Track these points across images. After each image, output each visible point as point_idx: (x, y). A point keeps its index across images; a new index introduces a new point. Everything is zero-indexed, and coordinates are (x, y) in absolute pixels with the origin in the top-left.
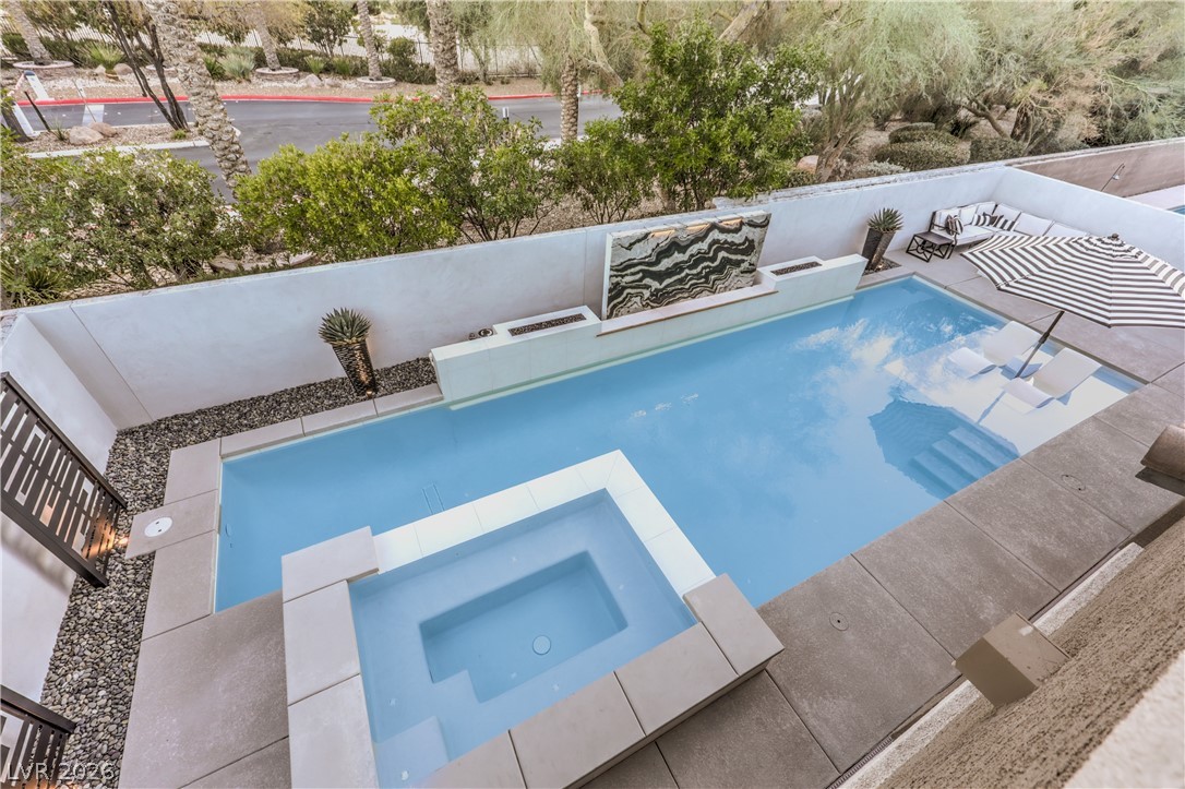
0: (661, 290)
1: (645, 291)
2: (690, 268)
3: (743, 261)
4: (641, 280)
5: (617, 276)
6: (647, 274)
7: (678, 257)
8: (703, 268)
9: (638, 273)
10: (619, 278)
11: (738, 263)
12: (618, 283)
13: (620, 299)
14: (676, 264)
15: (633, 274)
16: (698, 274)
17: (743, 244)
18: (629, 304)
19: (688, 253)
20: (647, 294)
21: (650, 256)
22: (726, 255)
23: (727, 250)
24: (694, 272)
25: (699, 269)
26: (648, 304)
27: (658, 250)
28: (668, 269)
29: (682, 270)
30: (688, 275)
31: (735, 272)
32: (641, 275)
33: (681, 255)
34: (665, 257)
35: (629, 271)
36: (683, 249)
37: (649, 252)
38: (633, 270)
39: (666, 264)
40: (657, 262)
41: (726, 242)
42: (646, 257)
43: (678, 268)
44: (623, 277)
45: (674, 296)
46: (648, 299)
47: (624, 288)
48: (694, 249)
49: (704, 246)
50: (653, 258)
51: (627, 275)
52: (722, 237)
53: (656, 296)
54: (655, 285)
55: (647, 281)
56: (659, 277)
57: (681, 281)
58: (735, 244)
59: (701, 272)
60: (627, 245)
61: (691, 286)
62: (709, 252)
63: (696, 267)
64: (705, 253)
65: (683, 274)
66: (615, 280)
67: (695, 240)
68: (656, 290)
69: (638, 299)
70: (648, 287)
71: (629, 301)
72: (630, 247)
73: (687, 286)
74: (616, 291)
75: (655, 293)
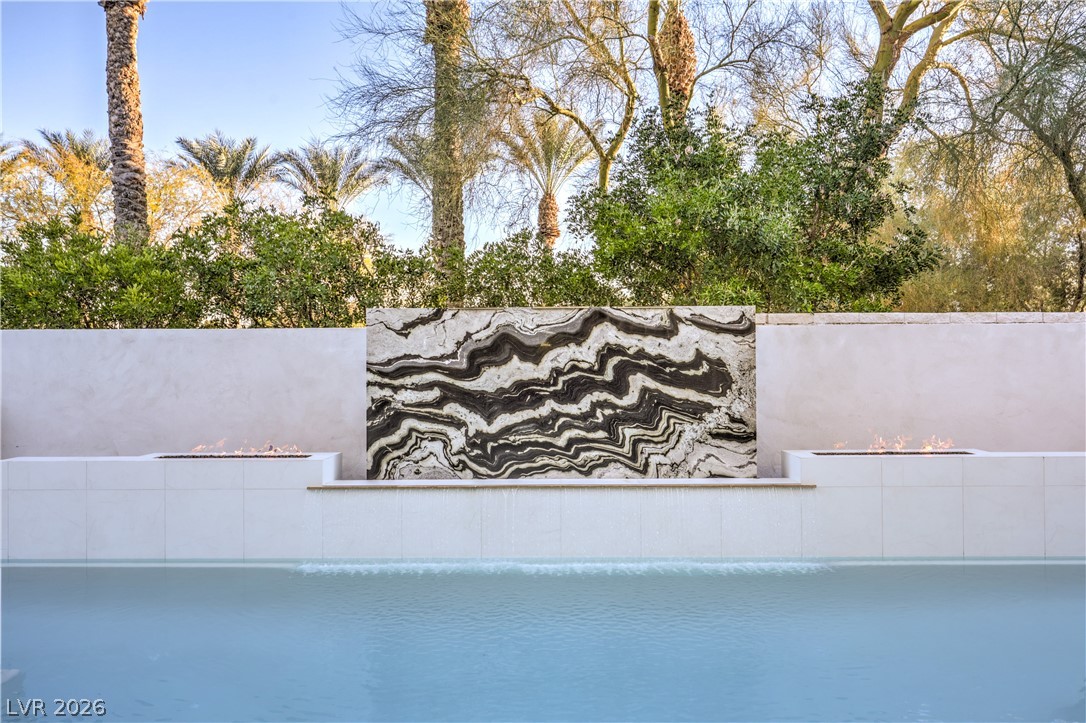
0: (495, 437)
1: (451, 432)
2: (562, 397)
3: (709, 408)
4: (439, 403)
5: (382, 386)
6: (450, 394)
7: (517, 370)
8: (595, 405)
9: (430, 386)
10: (387, 392)
11: (697, 411)
12: (385, 403)
13: (395, 438)
14: (520, 385)
15: (417, 388)
16: (584, 417)
17: (695, 364)
18: (417, 455)
19: (547, 364)
20: (458, 440)
21: (454, 355)
22: (652, 384)
23: (653, 373)
24: (572, 409)
25: (585, 404)
26: (465, 466)
27: (471, 346)
28: (501, 391)
29: (538, 401)
30: (556, 415)
31: (691, 430)
32: (436, 393)
33: (529, 366)
34: (491, 364)
35: (408, 381)
36: (533, 354)
37: (450, 348)
38: (416, 379)
39: (492, 380)
40: (473, 371)
41: (641, 354)
42: (442, 357)
43: (523, 395)
44: (395, 389)
45: (530, 457)
46: (462, 452)
47: (399, 416)
49: (586, 353)
50: (462, 363)
51: (403, 387)
52: (631, 342)
53: (483, 447)
54: (476, 422)
55: (452, 409)
56: (482, 404)
57: (541, 424)
58: (672, 364)
59: (591, 414)
60: (398, 326)
61: (571, 442)
62: (601, 371)
63: (575, 400)
64: (590, 370)
65: (544, 411)
66: (379, 393)
67: (560, 339)
68: (478, 434)
69: (437, 447)
70: (459, 424)
71: (416, 447)
72: (405, 330)
73: (561, 441)
74: (383, 419)
75: (478, 441)
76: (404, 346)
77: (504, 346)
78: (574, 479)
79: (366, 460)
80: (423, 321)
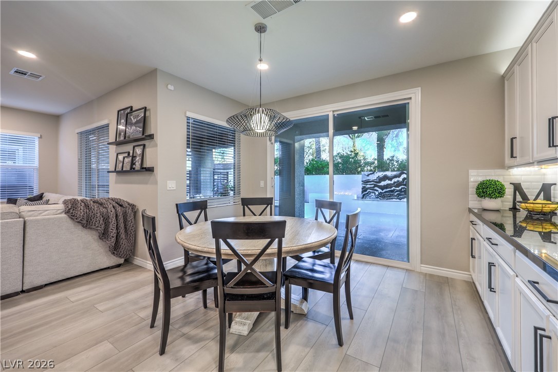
0: (383, 193)
2: (395, 187)
4: (374, 187)
6: (376, 186)
7: (388, 182)
8: (402, 188)
9: (372, 184)
12: (365, 187)
13: (366, 193)
14: (387, 184)
15: (370, 185)
16: (400, 190)
19: (393, 181)
20: (377, 193)
24: (398, 189)
25: (400, 188)
26: (378, 198)
27: (379, 178)
28: (384, 185)
29: (391, 187)
30: (394, 190)
33: (390, 181)
34: (383, 181)
35: (368, 183)
36: (390, 179)
37: (376, 178)
38: (370, 183)
39: (383, 183)
40: (380, 182)
42: (374, 180)
43: (389, 186)
44: (366, 185)
45: (390, 197)
46: (378, 195)
47: (367, 189)
48: (396, 180)
49: (400, 179)
50: (378, 180)
53: (381, 195)
54: (380, 191)
55: (376, 188)
56: (382, 188)
57: (392, 191)
61: (397, 194)
62: (403, 182)
63: (398, 187)
64: (401, 182)
65: (392, 189)
66: (364, 185)
67: (395, 177)
68: (381, 192)
69: (373, 194)
70: (377, 191)
71: (370, 194)
72: (368, 175)
73: (396, 194)
74: (364, 189)
75: (380, 193)
76: (368, 178)
77: (385, 178)
78: (398, 200)
79: (361, 196)
80: (371, 174)
